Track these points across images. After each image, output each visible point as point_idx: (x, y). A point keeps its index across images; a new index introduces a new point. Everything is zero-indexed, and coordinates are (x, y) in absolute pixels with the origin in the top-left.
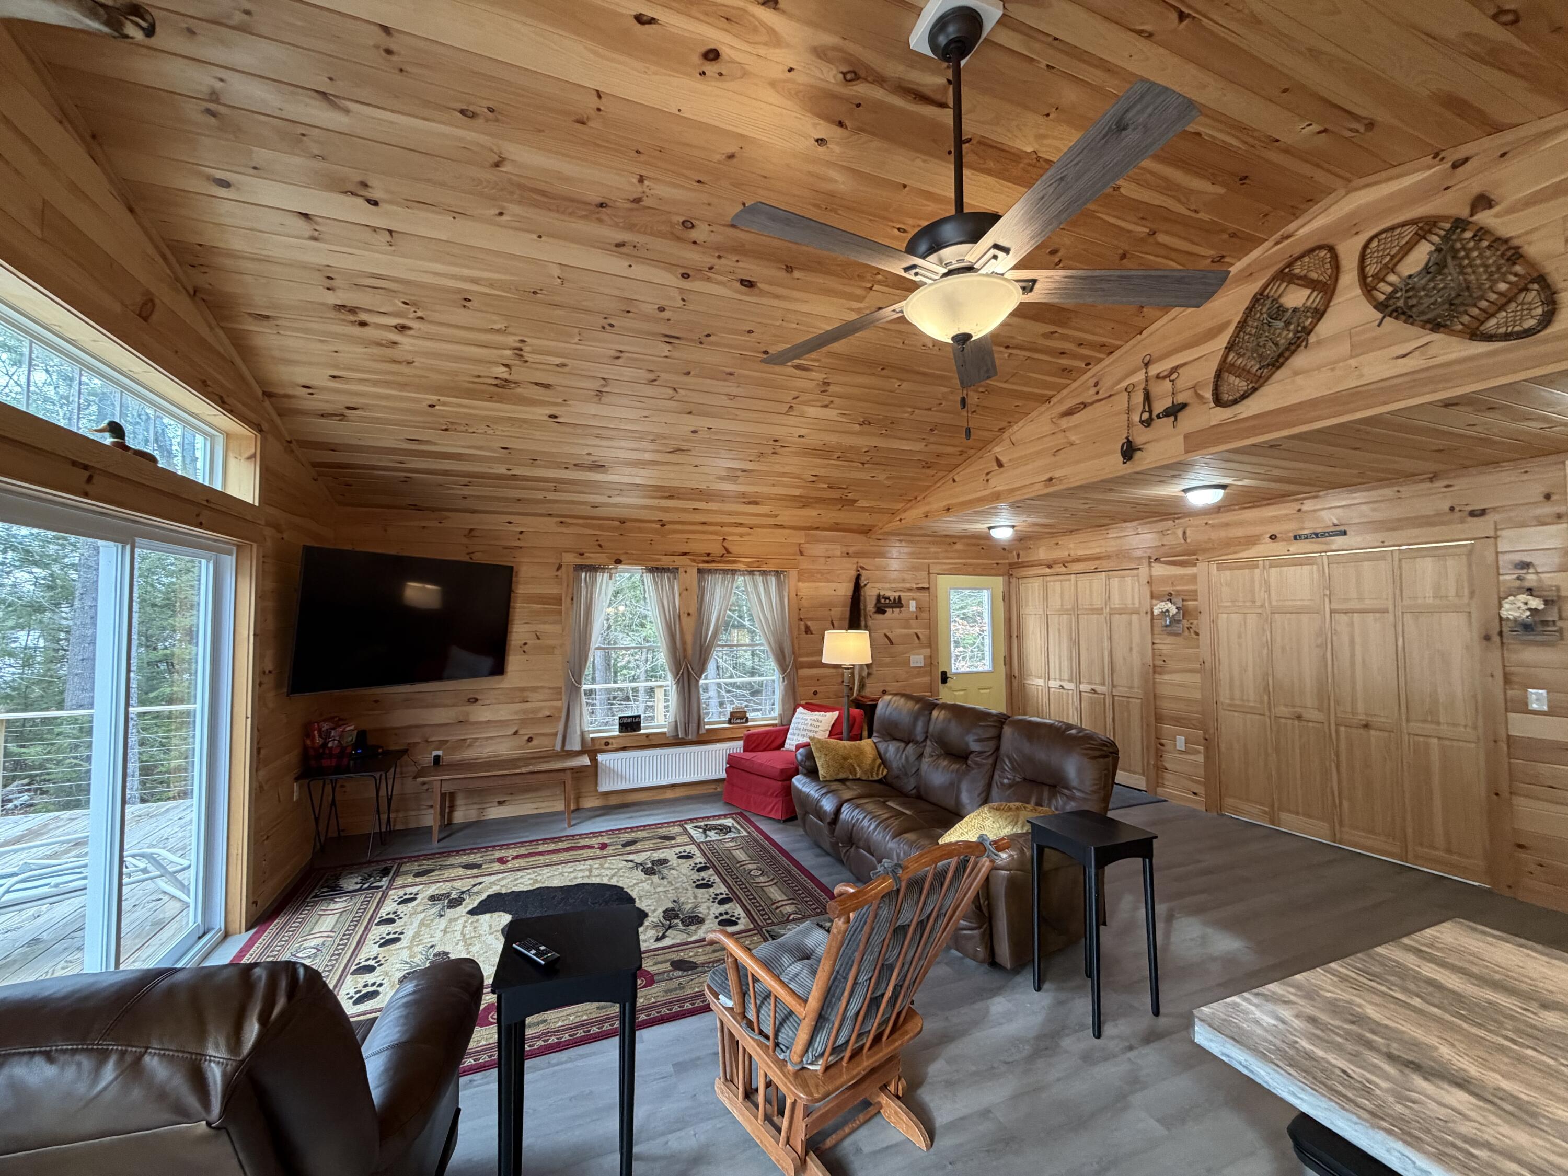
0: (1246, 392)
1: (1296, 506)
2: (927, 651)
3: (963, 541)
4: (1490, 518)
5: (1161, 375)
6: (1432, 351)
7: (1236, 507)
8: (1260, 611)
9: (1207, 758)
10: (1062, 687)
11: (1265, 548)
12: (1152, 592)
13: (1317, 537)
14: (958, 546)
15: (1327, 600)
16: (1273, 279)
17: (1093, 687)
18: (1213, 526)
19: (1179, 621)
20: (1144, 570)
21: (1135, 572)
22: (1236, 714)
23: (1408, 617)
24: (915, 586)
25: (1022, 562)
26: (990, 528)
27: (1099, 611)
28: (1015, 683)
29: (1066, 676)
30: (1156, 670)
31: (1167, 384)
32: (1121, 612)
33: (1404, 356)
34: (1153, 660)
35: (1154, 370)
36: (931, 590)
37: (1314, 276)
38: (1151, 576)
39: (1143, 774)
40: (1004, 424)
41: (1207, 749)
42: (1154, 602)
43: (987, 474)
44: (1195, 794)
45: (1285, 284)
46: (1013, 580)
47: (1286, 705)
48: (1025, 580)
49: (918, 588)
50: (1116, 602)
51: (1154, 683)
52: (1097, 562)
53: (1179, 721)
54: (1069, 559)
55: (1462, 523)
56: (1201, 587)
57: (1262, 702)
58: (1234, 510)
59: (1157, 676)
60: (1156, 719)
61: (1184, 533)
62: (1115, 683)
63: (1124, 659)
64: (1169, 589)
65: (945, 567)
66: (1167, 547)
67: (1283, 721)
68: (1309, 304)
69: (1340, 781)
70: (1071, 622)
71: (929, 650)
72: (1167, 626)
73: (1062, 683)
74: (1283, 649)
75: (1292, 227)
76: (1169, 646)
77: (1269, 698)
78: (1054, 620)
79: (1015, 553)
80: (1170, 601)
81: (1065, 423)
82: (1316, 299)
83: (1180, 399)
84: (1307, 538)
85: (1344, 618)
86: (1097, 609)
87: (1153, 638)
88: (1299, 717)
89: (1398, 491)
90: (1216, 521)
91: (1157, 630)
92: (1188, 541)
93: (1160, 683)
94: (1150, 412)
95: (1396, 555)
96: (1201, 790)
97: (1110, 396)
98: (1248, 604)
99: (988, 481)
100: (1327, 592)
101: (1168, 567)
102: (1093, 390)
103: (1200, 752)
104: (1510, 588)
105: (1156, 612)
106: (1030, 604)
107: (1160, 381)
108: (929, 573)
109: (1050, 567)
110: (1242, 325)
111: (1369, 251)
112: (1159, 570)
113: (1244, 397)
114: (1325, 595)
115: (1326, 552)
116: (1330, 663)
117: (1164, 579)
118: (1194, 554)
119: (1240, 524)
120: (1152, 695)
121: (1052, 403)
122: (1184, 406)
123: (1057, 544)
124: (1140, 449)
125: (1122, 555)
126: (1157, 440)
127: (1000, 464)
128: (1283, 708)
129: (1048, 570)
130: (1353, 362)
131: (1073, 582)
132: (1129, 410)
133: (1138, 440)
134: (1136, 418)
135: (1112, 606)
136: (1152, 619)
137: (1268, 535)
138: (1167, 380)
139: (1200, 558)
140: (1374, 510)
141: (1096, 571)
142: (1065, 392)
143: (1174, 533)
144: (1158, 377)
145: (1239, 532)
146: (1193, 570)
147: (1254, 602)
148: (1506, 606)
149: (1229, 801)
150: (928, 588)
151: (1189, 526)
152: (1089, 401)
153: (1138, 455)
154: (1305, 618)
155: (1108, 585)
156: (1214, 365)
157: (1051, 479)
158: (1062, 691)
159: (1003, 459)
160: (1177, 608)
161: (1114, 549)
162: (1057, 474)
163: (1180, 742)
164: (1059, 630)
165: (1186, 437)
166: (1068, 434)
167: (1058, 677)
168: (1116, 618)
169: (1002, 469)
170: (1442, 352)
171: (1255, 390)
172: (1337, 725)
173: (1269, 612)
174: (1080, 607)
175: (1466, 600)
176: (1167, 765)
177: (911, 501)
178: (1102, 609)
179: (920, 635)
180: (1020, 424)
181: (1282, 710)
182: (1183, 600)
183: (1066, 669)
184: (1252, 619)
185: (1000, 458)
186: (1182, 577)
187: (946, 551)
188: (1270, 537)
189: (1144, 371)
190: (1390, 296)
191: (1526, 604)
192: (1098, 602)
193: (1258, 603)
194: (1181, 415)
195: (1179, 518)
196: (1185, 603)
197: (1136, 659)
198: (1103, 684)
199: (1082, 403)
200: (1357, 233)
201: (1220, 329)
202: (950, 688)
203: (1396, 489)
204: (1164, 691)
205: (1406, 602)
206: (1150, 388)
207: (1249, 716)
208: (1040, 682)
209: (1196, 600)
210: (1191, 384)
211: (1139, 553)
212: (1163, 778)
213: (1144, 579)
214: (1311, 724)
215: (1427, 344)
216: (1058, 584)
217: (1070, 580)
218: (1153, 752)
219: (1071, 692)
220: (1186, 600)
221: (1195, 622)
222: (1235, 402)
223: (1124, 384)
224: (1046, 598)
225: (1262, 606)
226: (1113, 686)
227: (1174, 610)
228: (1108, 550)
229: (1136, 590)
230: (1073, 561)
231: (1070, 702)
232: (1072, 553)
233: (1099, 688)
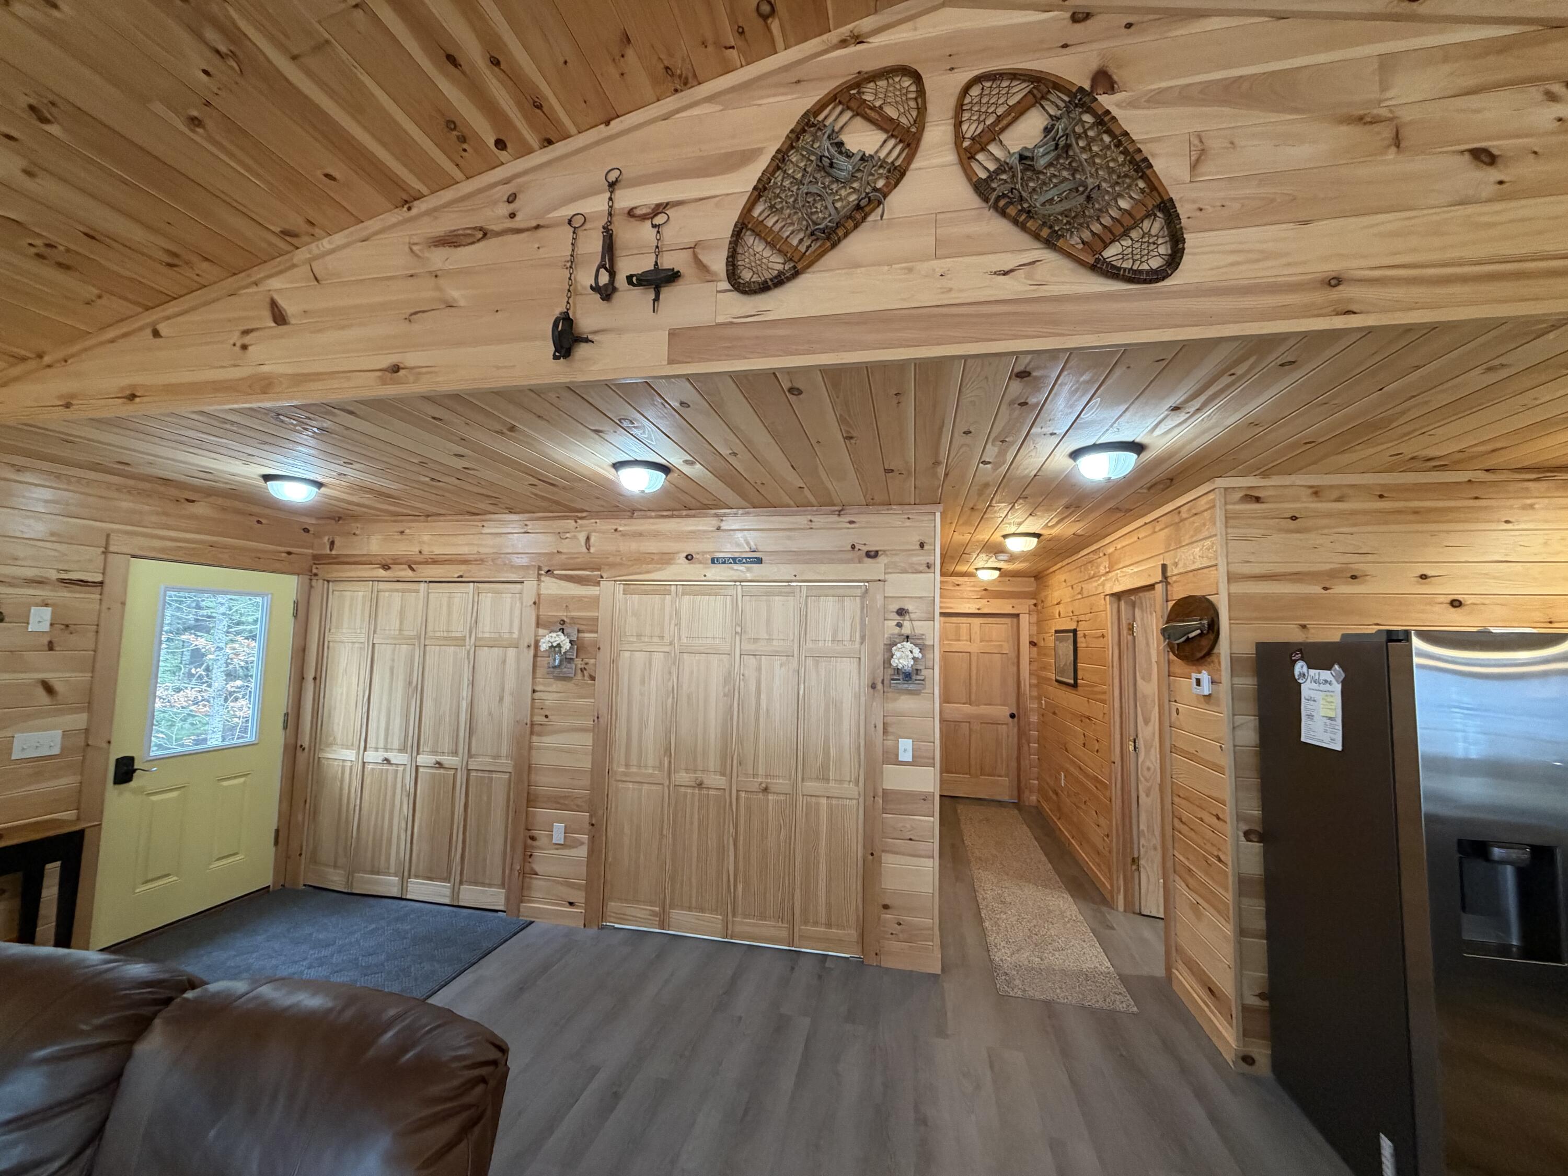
0: (780, 273)
1: (714, 522)
2: (79, 720)
3: (211, 499)
4: (882, 560)
5: (638, 212)
6: (1041, 272)
7: (653, 514)
8: (667, 649)
9: (591, 852)
10: (387, 761)
11: (680, 569)
12: (538, 617)
13: (735, 563)
14: (201, 509)
15: (738, 638)
16: (834, 98)
17: (438, 758)
18: (624, 535)
19: (570, 660)
20: (530, 586)
21: (519, 586)
22: (631, 785)
23: (810, 661)
24: (54, 575)
25: (337, 556)
26: (267, 478)
27: (459, 642)
28: (302, 757)
29: (396, 743)
30: (533, 728)
31: (646, 231)
32: (492, 644)
33: (1006, 273)
34: (532, 715)
35: (626, 199)
36: (106, 588)
37: (891, 112)
38: (539, 595)
39: (503, 885)
40: (295, 222)
41: (592, 839)
42: (541, 631)
43: (246, 332)
44: (571, 904)
45: (848, 114)
46: (318, 584)
47: (687, 770)
48: (342, 586)
49: (62, 581)
50: (486, 629)
51: (530, 748)
52: (463, 567)
53: (559, 802)
54: (420, 558)
55: (860, 562)
56: (602, 614)
57: (660, 767)
58: (651, 517)
59: (535, 738)
60: (528, 801)
61: (588, 539)
62: (473, 751)
63: (490, 714)
64: (562, 614)
65: (157, 543)
66: (564, 557)
67: (683, 789)
68: (882, 155)
69: (736, 863)
70: (412, 657)
71: (84, 716)
72: (555, 667)
73: (387, 755)
74: (689, 697)
75: (866, 24)
76: (555, 696)
77: (670, 762)
78: (384, 653)
79: (326, 539)
80: (562, 630)
81: (439, 258)
82: (892, 151)
83: (669, 262)
84: (724, 563)
85: (752, 661)
86: (456, 639)
87: (534, 683)
88: (700, 785)
89: (811, 521)
90: (627, 528)
91: (540, 672)
92: (592, 550)
93: (539, 748)
94: (612, 274)
95: (804, 590)
96: (579, 897)
97: (538, 227)
98: (655, 640)
99: (244, 347)
100: (739, 629)
101: (563, 583)
102: (504, 209)
103: (582, 843)
104: (893, 634)
105: (544, 646)
106: (345, 625)
107: (634, 223)
108: (106, 552)
109: (386, 567)
110: (780, 159)
111: (967, 100)
112: (552, 587)
113: (779, 281)
114: (736, 633)
115: (740, 582)
116: (735, 713)
117: (557, 601)
118: (599, 570)
119: (656, 535)
120: (526, 768)
121: (414, 211)
122: (673, 276)
123: (402, 532)
124: (587, 340)
125: (498, 559)
126: (619, 331)
127: (279, 318)
128: (683, 774)
129: (382, 573)
130: (939, 265)
131: (421, 594)
132: (572, 263)
133: (586, 322)
134: (585, 278)
135: (480, 635)
136: (535, 656)
137: (685, 555)
138: (648, 223)
139: (605, 575)
140: (789, 538)
141: (460, 581)
142: (447, 195)
143: (575, 537)
144: (631, 213)
145: (652, 546)
146: (592, 591)
147: (662, 637)
148: (897, 654)
149: (613, 905)
150: (102, 583)
151: (595, 531)
152: (497, 228)
153: (582, 350)
154: (715, 659)
155: (476, 603)
156: (731, 216)
157: (396, 369)
158: (385, 767)
159: (289, 307)
160: (571, 642)
161: (492, 550)
162: (411, 359)
163: (559, 829)
164: (392, 669)
165: (673, 334)
166: (441, 281)
167: (381, 745)
168: (484, 653)
169: (283, 329)
170: (1055, 279)
171: (796, 274)
172: (738, 791)
173: (677, 652)
174: (430, 634)
175: (857, 646)
176: (537, 868)
177: (24, 359)
178: (464, 639)
179: (58, 686)
180: (339, 239)
181: (683, 777)
182: (579, 631)
183: (397, 730)
184: (658, 658)
185: (282, 302)
186: (580, 599)
187: (166, 514)
188: (687, 557)
189: (608, 194)
190: (992, 176)
191: (911, 652)
192: (459, 628)
193: (667, 640)
194: (666, 292)
195: (581, 518)
196: (581, 635)
197: (507, 714)
198: (455, 753)
199: (481, 229)
200: (951, 69)
201: (746, 157)
202: (140, 791)
203: (809, 517)
204: (542, 759)
205: (810, 645)
206: (617, 228)
207: (645, 787)
208: (349, 755)
209: (597, 632)
210: (689, 240)
211: (523, 561)
212: (529, 888)
213: (529, 599)
214: (712, 792)
215: (1034, 262)
216: (397, 596)
217: (417, 591)
218: (519, 850)
219: (401, 768)
220: (583, 632)
221: (592, 661)
222: (765, 288)
223: (567, 211)
224: (374, 615)
225: (671, 643)
226: (470, 756)
227: (567, 646)
228: (482, 550)
229: (517, 613)
230: (426, 563)
231: (399, 785)
232: (426, 550)
233: (447, 760)
